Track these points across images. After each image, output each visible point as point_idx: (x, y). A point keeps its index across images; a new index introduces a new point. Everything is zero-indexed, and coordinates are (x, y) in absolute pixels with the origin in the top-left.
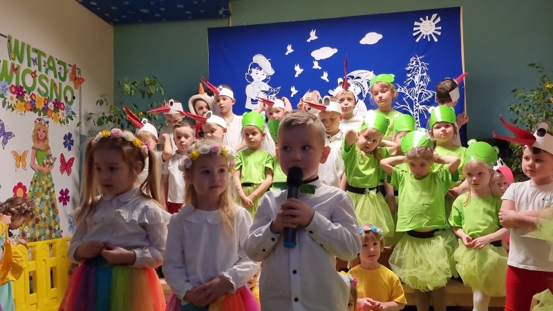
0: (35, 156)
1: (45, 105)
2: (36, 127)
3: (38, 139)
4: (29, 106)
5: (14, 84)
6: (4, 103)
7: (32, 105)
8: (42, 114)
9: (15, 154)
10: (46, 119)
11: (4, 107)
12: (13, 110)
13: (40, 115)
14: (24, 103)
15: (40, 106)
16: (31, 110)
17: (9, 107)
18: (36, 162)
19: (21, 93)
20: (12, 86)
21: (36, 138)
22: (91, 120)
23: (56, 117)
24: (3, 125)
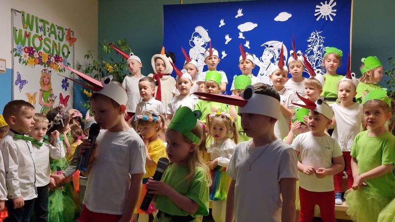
0: (42, 95)
1: (48, 59)
2: (42, 75)
3: (44, 84)
4: (37, 61)
5: (27, 46)
6: (20, 60)
7: (39, 60)
8: (47, 66)
9: (28, 94)
10: (49, 69)
11: (20, 63)
12: (26, 64)
14: (34, 59)
15: (45, 60)
16: (39, 64)
17: (23, 63)
18: (43, 100)
19: (32, 52)
21: (42, 83)
23: (56, 68)
24: (19, 76)
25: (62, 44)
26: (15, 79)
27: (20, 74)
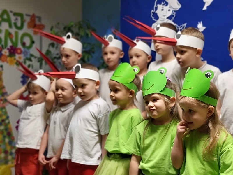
25: (21, 33)
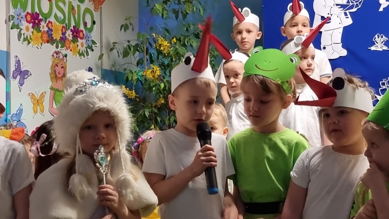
0: (53, 98)
1: (62, 34)
2: (53, 62)
4: (45, 37)
5: (30, 12)
6: (20, 35)
7: (49, 36)
8: (60, 45)
9: (32, 96)
10: (64, 51)
11: (19, 40)
12: (29, 43)
13: (57, 47)
14: (40, 34)
15: (57, 36)
16: (48, 43)
17: (25, 40)
18: (54, 106)
19: (37, 21)
20: (28, 13)
21: (54, 75)
22: (115, 51)
23: (74, 49)
24: (18, 62)
25: (83, 7)
26: (13, 68)
27: (19, 60)
